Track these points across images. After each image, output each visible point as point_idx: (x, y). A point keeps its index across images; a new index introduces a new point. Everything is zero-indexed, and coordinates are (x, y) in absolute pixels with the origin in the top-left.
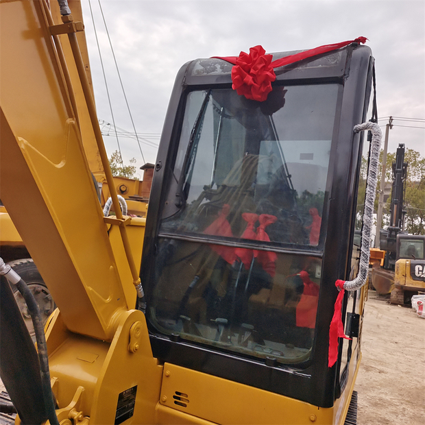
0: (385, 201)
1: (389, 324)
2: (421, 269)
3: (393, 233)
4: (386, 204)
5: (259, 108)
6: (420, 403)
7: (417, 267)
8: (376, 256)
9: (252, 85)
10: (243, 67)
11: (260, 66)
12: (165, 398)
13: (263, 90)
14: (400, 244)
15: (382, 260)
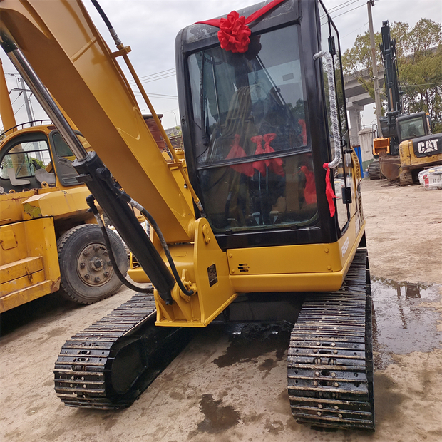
0: (381, 87)
1: (399, 202)
2: (423, 145)
3: (393, 118)
4: (382, 89)
5: (244, 57)
6: (425, 251)
7: (419, 145)
8: (381, 145)
9: (235, 43)
10: (226, 31)
11: (238, 28)
12: (233, 271)
13: (244, 44)
14: (400, 127)
15: (388, 147)
